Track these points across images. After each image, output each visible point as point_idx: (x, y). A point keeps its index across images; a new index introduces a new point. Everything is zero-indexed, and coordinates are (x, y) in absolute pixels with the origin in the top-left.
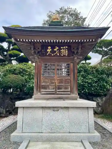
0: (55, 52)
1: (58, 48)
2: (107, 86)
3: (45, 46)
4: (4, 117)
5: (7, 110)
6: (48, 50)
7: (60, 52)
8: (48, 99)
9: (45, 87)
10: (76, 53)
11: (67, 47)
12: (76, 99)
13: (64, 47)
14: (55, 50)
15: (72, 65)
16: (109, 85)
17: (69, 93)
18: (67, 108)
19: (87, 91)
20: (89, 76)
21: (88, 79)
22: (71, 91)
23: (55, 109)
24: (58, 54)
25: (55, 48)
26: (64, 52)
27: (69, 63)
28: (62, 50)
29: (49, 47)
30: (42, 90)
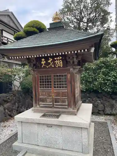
0: (50, 63)
1: (51, 60)
3: (39, 59)
7: (54, 64)
9: (43, 100)
11: (61, 58)
13: (58, 58)
17: (67, 107)
20: (112, 73)
22: (68, 105)
24: (53, 66)
25: (49, 60)
26: (59, 63)
27: (66, 74)
28: (56, 62)
29: (43, 60)
30: (41, 103)
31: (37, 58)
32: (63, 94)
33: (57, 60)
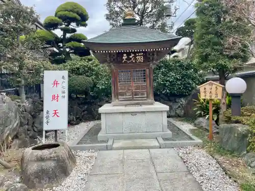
0: (131, 59)
1: (133, 55)
2: (193, 84)
3: (120, 55)
4: (76, 124)
5: (78, 116)
6: (124, 58)
7: (136, 59)
8: (126, 105)
9: (122, 94)
10: (151, 59)
11: (142, 54)
12: (152, 104)
13: (140, 54)
14: (130, 57)
15: (147, 70)
16: (195, 82)
17: (146, 98)
18: (144, 112)
19: (168, 91)
20: (171, 73)
21: (169, 77)
22: (147, 97)
23: (134, 113)
24: (134, 61)
25: (130, 55)
26: (140, 58)
27: (145, 69)
28: (138, 57)
29: (125, 55)
30: (120, 97)
31: (119, 52)
32: (143, 87)
33: (139, 55)
